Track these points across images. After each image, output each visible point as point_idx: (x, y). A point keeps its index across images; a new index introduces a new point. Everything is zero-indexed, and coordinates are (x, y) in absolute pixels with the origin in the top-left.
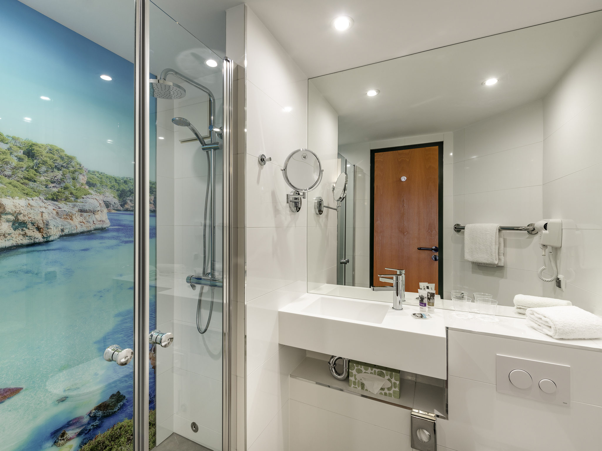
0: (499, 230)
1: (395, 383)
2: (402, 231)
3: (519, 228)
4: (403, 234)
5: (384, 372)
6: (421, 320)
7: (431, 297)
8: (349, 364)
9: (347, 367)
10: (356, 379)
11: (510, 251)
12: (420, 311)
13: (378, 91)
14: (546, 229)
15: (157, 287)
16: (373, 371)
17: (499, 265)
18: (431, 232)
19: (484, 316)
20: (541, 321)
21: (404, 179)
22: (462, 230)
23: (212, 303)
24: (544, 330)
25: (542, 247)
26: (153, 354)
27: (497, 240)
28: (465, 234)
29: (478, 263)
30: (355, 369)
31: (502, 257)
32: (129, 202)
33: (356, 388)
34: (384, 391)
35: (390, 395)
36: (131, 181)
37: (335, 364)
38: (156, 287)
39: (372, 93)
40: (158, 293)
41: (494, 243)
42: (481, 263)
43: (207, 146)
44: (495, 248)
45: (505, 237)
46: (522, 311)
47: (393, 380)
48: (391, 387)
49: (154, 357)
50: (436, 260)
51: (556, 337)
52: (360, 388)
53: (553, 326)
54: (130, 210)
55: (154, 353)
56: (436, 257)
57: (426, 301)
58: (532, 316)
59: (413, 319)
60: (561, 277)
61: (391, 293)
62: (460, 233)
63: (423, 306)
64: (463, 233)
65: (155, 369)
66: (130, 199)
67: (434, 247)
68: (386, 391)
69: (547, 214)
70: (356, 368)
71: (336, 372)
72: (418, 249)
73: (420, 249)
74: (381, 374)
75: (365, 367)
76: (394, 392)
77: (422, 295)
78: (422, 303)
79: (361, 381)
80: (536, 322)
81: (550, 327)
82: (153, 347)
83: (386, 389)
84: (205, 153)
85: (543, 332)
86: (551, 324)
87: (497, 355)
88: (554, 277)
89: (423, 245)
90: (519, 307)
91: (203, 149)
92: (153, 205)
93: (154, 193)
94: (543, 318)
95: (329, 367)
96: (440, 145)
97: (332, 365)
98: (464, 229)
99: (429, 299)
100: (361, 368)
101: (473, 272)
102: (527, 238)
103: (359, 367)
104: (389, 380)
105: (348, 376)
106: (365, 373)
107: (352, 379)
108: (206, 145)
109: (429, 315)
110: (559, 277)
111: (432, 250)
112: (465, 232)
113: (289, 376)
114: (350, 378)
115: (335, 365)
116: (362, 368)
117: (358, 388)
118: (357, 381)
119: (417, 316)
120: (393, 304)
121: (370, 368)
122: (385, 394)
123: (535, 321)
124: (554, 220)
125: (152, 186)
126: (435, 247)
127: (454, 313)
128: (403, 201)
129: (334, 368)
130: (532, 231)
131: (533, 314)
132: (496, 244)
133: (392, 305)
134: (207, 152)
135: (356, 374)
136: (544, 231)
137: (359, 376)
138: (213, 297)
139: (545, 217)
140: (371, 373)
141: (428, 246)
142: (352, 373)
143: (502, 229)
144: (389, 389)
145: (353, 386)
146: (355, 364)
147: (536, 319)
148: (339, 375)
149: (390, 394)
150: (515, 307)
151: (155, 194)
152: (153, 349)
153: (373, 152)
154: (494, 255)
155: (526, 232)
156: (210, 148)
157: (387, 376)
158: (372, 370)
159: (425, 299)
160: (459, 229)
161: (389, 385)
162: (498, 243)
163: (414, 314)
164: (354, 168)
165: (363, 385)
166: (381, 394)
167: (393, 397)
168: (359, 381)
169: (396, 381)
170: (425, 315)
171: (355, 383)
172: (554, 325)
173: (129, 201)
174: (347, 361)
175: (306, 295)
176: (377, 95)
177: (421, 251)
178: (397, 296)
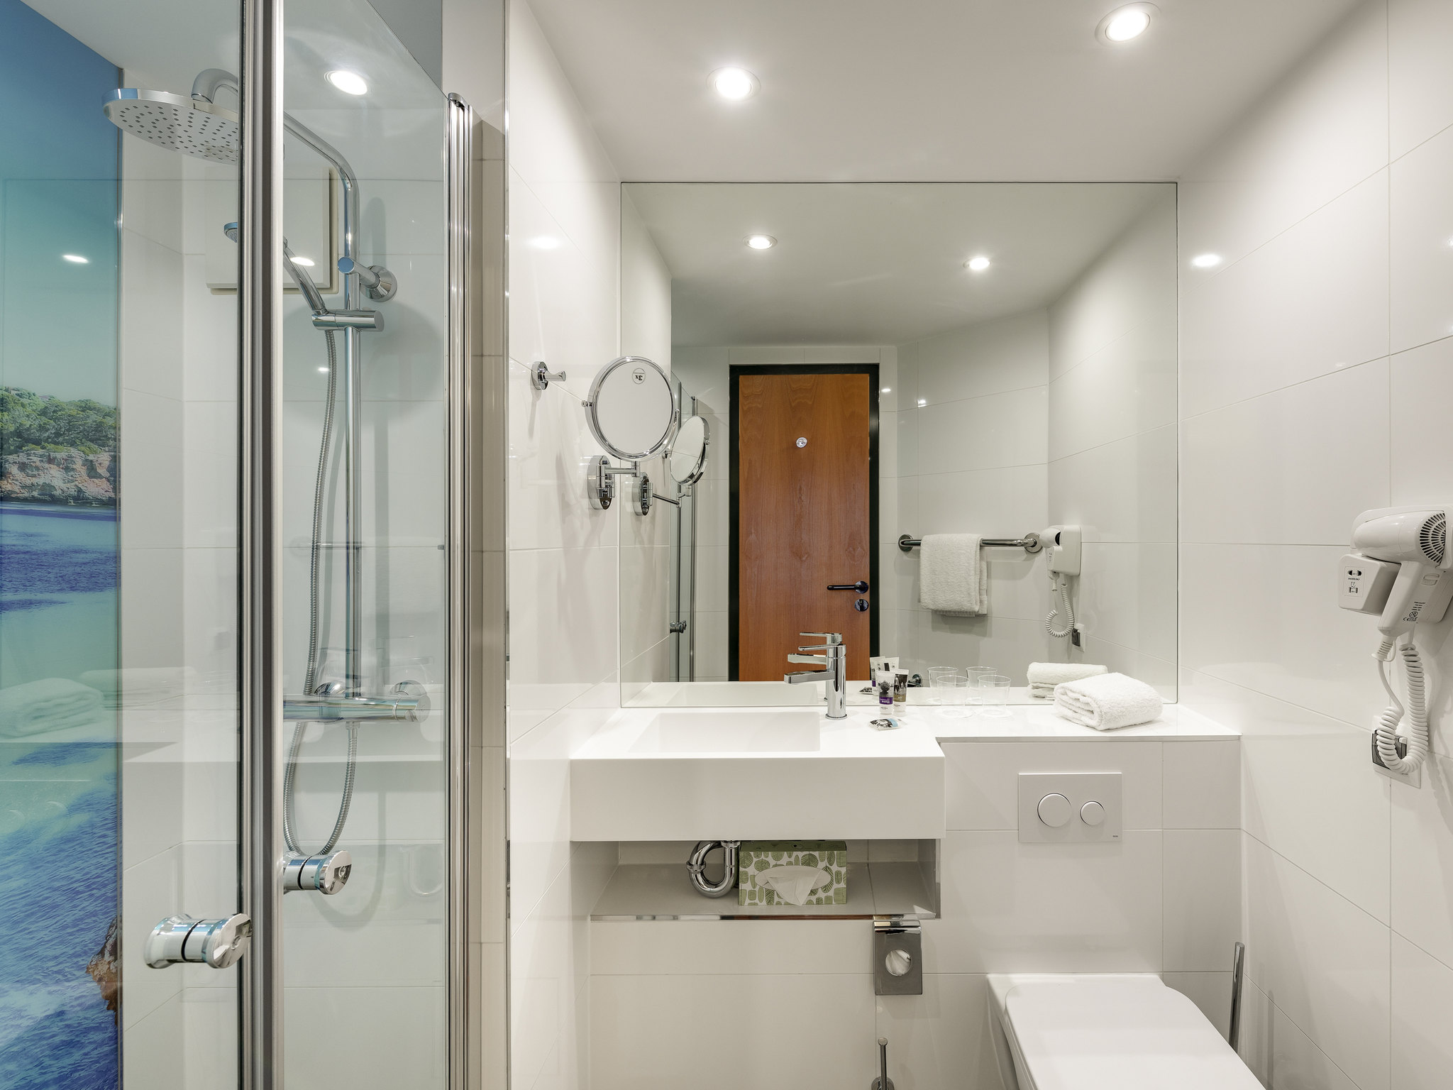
0: (981, 546)
1: (838, 873)
2: (798, 553)
3: (1013, 542)
4: (800, 558)
5: (816, 854)
6: (889, 732)
7: (900, 683)
8: (737, 855)
9: (733, 864)
10: (754, 885)
11: (998, 585)
12: (882, 714)
13: (774, 240)
14: (1058, 544)
15: (124, 746)
16: (792, 859)
17: (980, 612)
18: (854, 550)
19: (988, 708)
20: (1078, 704)
21: (802, 442)
22: (914, 548)
23: (351, 767)
24: (1083, 718)
25: (1051, 576)
26: (109, 963)
27: (978, 565)
28: (921, 555)
29: (943, 611)
30: (754, 862)
31: (985, 598)
32: (14, 470)
33: (755, 904)
34: (817, 896)
35: (828, 900)
36: (22, 400)
37: (703, 863)
38: (118, 746)
39: (760, 243)
40: (127, 761)
41: (973, 572)
42: (950, 611)
43: (330, 318)
44: (973, 580)
45: (989, 560)
46: (1043, 691)
47: (835, 868)
48: (831, 883)
49: (114, 971)
50: (862, 609)
51: (1102, 727)
52: (764, 902)
53: (1096, 710)
54: (18, 500)
55: (112, 958)
56: (863, 604)
57: (891, 693)
58: (1064, 697)
59: (873, 731)
60: (1079, 626)
61: (821, 686)
62: (910, 553)
63: (886, 703)
64: (918, 552)
65: (115, 1009)
66: (18, 460)
67: (859, 583)
68: (821, 894)
69: (1054, 519)
70: (755, 860)
71: (707, 882)
72: (828, 588)
73: (831, 588)
74: (810, 862)
75: (776, 853)
76: (837, 892)
77: (885, 682)
78: (885, 698)
79: (767, 887)
80: (1071, 707)
81: (1092, 712)
82: (111, 941)
83: (820, 890)
84: (321, 334)
85: (1082, 723)
86: (1094, 707)
87: (1020, 774)
88: (1069, 629)
89: (838, 580)
90: (1035, 685)
91: (317, 324)
92: (108, 481)
93: (111, 442)
94: (1082, 699)
95: (690, 873)
96: (872, 370)
97: (696, 868)
98: (919, 544)
99: (896, 687)
100: (767, 857)
101: (934, 628)
102: (1024, 560)
103: (763, 857)
104: (826, 869)
105: (736, 885)
106: (776, 865)
107: (745, 887)
108: (327, 312)
109: (900, 720)
110: (1076, 627)
111: (856, 588)
112: (921, 551)
113: (589, 918)
114: (742, 886)
115: (703, 867)
116: (769, 857)
117: (759, 904)
118: (757, 889)
119: (882, 725)
120: (827, 708)
121: (785, 853)
122: (819, 901)
123: (1067, 705)
124: (1070, 527)
125: (104, 420)
126: (862, 582)
127: (939, 710)
128: (800, 488)
129: (702, 874)
130: (1032, 546)
131: (1065, 694)
132: (975, 574)
133: (825, 710)
134: (329, 334)
135: (756, 872)
136: (1056, 548)
137: (761, 878)
138: (353, 751)
139: (1052, 522)
140: (790, 863)
141: (846, 581)
142: (746, 873)
143: (985, 543)
144: (826, 888)
145: (748, 901)
146: (752, 853)
147: (1071, 702)
148: (716, 885)
149: (828, 898)
150: (1030, 687)
151: (115, 447)
152: (109, 947)
153: (736, 372)
154: (973, 594)
155: (1023, 548)
156: (343, 326)
157: (822, 861)
158: (790, 857)
159: (890, 688)
160: (908, 545)
161: (826, 878)
162: (978, 572)
163: (874, 722)
164: (694, 403)
165: (770, 894)
166: (809, 902)
167: (833, 902)
168: (761, 888)
169: (840, 869)
170: (894, 721)
171: (752, 895)
172: (1099, 707)
173: (16, 466)
174: (733, 850)
175: (618, 714)
176: (772, 246)
177: (834, 592)
178: (837, 690)
